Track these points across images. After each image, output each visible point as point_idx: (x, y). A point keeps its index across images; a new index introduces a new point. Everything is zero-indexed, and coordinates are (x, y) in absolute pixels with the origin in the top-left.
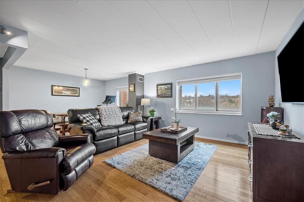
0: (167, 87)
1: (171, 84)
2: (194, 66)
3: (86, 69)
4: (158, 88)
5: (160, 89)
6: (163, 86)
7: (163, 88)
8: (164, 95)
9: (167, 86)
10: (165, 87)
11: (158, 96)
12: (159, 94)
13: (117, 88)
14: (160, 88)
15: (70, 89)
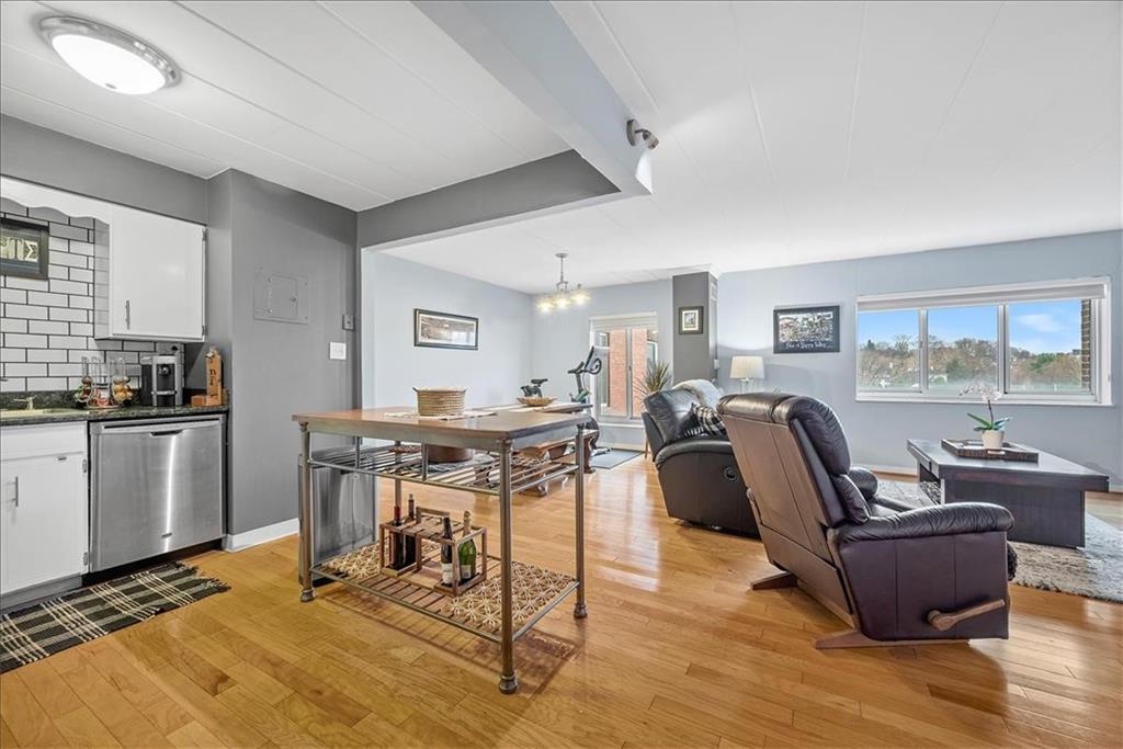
0: (819, 317)
1: (836, 309)
2: (927, 252)
3: (562, 256)
4: (780, 323)
5: (787, 325)
6: (800, 317)
7: (800, 320)
8: (806, 343)
9: (819, 314)
10: (811, 319)
11: (780, 348)
12: (781, 340)
13: (592, 318)
14: (788, 321)
15: (457, 324)
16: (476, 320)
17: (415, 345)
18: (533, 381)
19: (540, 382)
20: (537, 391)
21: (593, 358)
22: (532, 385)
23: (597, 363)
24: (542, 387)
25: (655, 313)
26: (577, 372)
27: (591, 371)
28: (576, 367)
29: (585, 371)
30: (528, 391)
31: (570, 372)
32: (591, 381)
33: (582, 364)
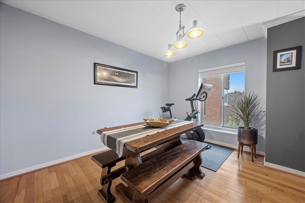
15: (124, 73)
16: (137, 72)
17: (95, 83)
18: (167, 105)
19: (171, 105)
20: (169, 110)
21: (202, 91)
22: (166, 107)
23: (204, 95)
24: (172, 108)
25: (244, 63)
26: (191, 100)
27: (200, 99)
28: (190, 97)
29: (196, 99)
30: (165, 110)
31: (187, 100)
32: (199, 105)
33: (195, 95)
